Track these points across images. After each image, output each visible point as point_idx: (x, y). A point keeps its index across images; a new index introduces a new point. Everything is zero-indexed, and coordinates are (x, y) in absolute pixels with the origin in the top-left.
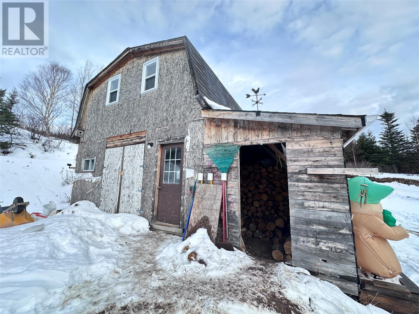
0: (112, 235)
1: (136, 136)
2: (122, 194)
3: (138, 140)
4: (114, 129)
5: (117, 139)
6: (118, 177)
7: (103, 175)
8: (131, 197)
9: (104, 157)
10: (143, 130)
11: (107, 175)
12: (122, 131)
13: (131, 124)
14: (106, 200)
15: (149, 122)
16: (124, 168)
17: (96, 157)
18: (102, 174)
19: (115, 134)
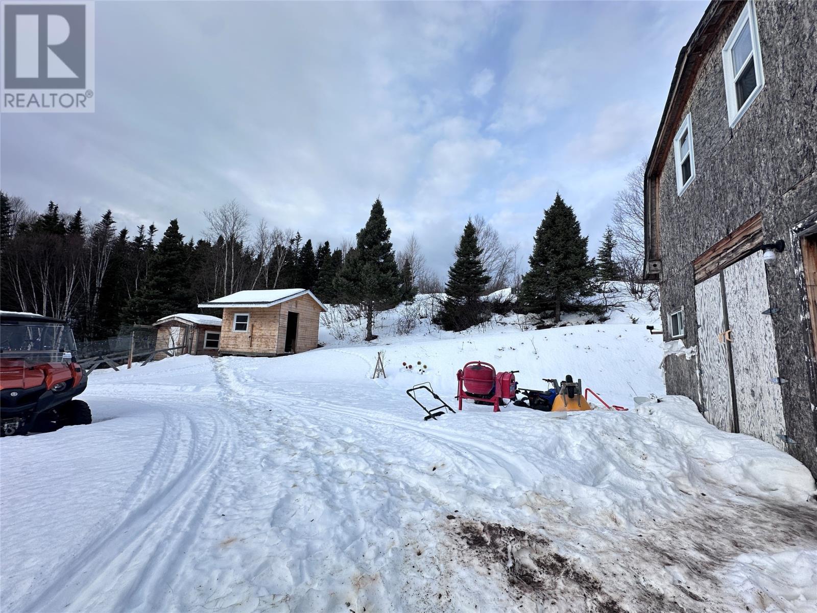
0: (669, 464)
1: (742, 236)
2: (738, 388)
3: (748, 247)
4: (700, 238)
5: (708, 259)
6: (725, 345)
7: (700, 344)
8: (757, 395)
9: (695, 304)
10: (754, 214)
11: (705, 343)
12: (713, 237)
13: (726, 213)
14: (712, 398)
15: (762, 185)
16: (731, 322)
17: (683, 307)
18: (698, 341)
19: (703, 249)
